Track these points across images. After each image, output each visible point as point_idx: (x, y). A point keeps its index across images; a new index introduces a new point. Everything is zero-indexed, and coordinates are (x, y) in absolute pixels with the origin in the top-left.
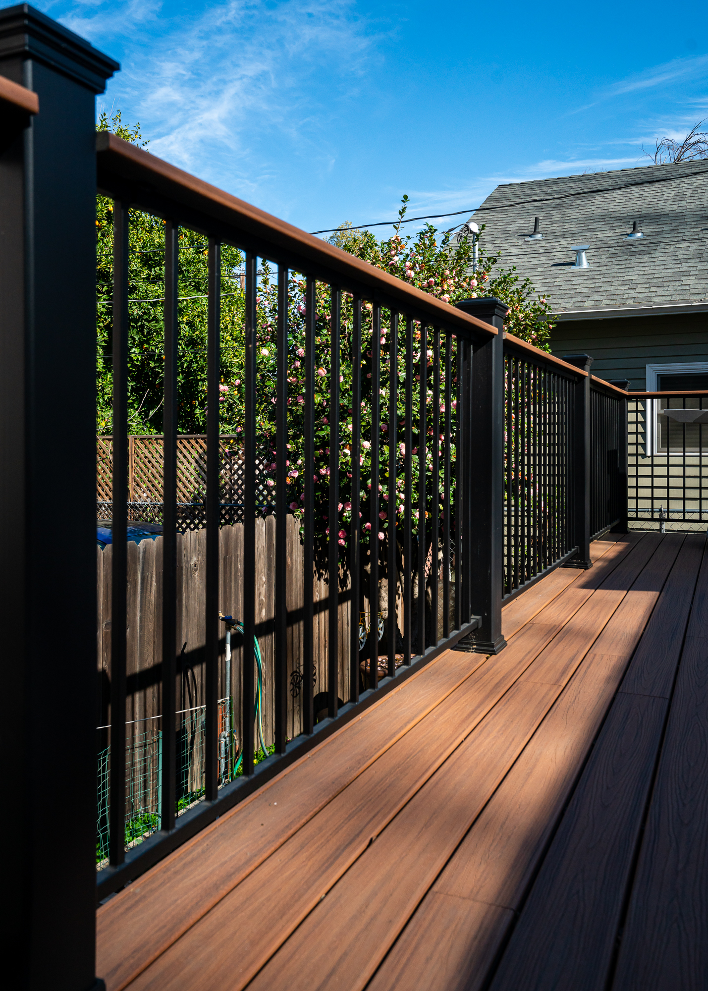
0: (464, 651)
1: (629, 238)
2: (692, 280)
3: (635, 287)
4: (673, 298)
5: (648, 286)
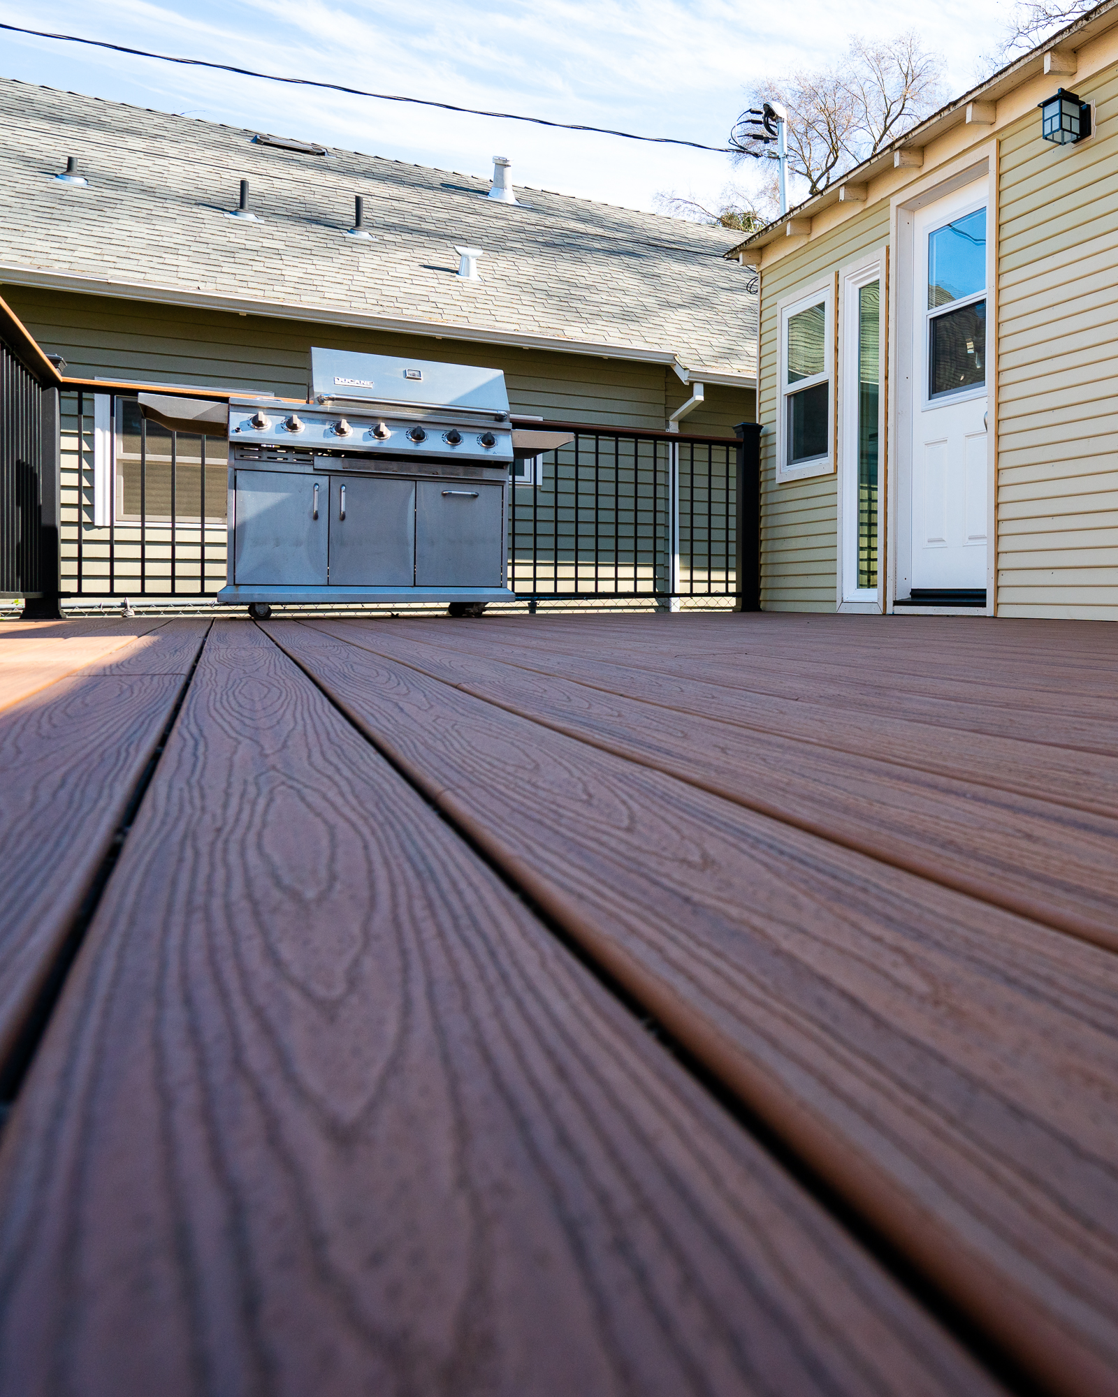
1: (57, 180)
2: (182, 261)
3: (72, 247)
4: (148, 277)
5: (98, 251)
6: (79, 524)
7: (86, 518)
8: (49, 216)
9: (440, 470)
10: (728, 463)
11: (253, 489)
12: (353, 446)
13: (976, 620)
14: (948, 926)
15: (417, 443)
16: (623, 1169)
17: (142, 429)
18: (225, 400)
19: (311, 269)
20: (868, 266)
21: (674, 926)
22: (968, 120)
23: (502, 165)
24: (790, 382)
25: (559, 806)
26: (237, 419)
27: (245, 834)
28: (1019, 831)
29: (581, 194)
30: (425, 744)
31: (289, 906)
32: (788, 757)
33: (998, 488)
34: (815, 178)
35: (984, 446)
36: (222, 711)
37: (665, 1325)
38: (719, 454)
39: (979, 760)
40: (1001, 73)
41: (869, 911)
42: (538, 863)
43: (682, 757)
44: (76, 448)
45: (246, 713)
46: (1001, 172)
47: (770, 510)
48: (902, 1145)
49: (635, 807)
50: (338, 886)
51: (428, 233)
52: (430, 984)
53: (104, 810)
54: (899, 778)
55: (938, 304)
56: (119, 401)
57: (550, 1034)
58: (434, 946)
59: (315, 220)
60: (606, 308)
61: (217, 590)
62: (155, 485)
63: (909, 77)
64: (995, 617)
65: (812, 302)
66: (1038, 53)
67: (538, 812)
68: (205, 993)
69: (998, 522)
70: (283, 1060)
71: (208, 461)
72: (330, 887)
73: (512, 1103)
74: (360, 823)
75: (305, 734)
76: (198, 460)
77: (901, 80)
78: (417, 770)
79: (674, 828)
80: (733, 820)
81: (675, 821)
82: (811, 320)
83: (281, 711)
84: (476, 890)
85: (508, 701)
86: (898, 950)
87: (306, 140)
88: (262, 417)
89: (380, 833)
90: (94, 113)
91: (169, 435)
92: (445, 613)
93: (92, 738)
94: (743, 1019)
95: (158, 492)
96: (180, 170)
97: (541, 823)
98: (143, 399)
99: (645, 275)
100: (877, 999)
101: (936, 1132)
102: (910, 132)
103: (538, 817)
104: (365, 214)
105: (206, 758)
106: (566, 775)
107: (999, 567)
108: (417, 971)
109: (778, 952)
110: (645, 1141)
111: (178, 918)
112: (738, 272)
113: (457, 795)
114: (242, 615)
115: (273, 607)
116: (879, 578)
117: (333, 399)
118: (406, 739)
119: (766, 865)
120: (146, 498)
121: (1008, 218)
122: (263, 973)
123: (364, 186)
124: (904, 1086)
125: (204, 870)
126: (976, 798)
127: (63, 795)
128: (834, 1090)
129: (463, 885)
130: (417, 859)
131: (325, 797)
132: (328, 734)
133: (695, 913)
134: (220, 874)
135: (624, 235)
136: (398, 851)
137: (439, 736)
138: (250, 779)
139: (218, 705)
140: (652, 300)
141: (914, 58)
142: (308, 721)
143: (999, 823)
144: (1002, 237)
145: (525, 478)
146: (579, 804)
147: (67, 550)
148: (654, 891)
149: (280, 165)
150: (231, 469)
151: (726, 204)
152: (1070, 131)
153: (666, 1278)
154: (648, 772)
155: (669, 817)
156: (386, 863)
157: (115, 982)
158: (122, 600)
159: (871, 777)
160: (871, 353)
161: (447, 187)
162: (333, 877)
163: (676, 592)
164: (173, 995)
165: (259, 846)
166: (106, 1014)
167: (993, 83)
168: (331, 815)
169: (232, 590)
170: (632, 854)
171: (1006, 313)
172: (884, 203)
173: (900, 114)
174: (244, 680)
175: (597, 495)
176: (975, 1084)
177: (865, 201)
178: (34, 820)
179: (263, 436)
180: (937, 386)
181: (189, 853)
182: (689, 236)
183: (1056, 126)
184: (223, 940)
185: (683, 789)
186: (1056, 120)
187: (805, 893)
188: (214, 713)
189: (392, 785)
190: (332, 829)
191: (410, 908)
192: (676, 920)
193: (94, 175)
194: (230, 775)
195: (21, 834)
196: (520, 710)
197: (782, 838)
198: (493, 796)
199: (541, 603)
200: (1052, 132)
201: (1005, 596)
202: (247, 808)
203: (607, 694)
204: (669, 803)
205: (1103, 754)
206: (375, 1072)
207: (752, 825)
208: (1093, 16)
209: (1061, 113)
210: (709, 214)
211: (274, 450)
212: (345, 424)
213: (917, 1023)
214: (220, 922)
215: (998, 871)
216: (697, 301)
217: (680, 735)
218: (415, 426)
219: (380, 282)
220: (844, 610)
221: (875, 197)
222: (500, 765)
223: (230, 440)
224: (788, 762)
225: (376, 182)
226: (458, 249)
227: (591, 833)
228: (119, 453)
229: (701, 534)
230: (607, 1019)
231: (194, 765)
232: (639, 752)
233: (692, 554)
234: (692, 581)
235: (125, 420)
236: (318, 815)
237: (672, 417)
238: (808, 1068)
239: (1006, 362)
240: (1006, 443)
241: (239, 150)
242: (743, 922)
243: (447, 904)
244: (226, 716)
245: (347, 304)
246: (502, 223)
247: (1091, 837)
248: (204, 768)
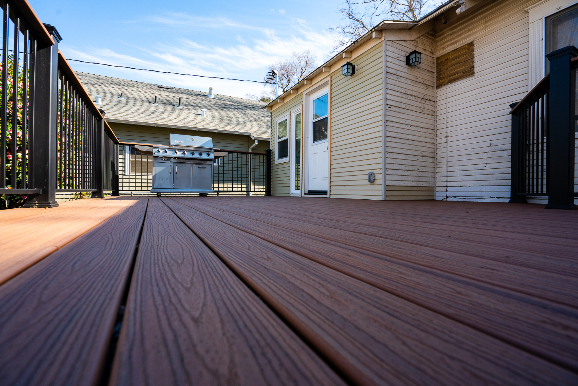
0: (30, 208)
1: (119, 98)
2: (143, 115)
3: (121, 113)
4: (136, 119)
5: (127, 114)
6: (123, 175)
7: (124, 174)
8: (117, 106)
9: (197, 162)
10: (263, 159)
11: (158, 166)
12: (179, 156)
13: (324, 198)
14: (331, 278)
15: (193, 155)
16: (261, 335)
17: (135, 153)
18: (152, 146)
19: (170, 115)
20: (298, 110)
21: (263, 274)
22: (323, 71)
23: (211, 89)
24: (278, 139)
25: (231, 243)
26: (155, 151)
27: (164, 247)
28: (345, 254)
29: (229, 95)
30: (199, 227)
31: (175, 264)
32: (284, 232)
33: (331, 165)
34: (284, 88)
35: (327, 154)
36: (154, 218)
37: (277, 375)
38: (261, 157)
39: (332, 235)
40: (332, 59)
41: (311, 273)
42: (229, 257)
43: (258, 232)
44: (122, 158)
45: (159, 218)
46: (332, 84)
47: (274, 171)
48: (330, 335)
49: (249, 244)
50: (185, 260)
51: (195, 106)
52: (209, 285)
53: (134, 240)
54: (312, 239)
55: (315, 119)
56: (131, 147)
57: (239, 300)
58: (208, 275)
59: (171, 104)
60: (235, 122)
61: (150, 190)
62: (137, 166)
63: (307, 61)
64: (330, 198)
65: (284, 119)
66: (341, 53)
67: (227, 244)
68: (161, 284)
69: (331, 174)
70: (180, 301)
71: (148, 160)
72: (184, 260)
73: (232, 316)
74: (187, 245)
75: (172, 224)
76: (146, 160)
77: (305, 63)
78: (198, 233)
79: (259, 249)
80: (273, 248)
81: (259, 248)
82: (283, 124)
83: (167, 218)
84: (216, 263)
85: (215, 217)
86: (319, 283)
87: (168, 86)
88: (160, 150)
89: (192, 248)
90: (126, 83)
91: (140, 154)
92: (198, 195)
93: (129, 223)
94: (284, 299)
95: (138, 167)
96: (143, 94)
97: (228, 247)
98: (135, 146)
99: (244, 114)
100: (317, 296)
101: (337, 332)
102: (309, 75)
103: (227, 245)
104: (181, 102)
105: (153, 228)
106: (232, 235)
107: (331, 185)
108: (206, 282)
109: (290, 282)
110: (265, 328)
111: (152, 266)
112: (266, 112)
113: (208, 239)
114: (155, 195)
115: (162, 193)
116: (300, 188)
117: (175, 146)
118: (194, 225)
119: (283, 260)
120: (136, 169)
121: (333, 96)
122: (173, 280)
123: (181, 96)
124: (327, 319)
125: (156, 255)
126: (333, 245)
127: (125, 236)
128: (309, 319)
129: (213, 261)
130: (201, 254)
131: (179, 238)
132: (177, 224)
133: (268, 271)
134: (160, 256)
135: (239, 104)
136: (197, 252)
137: (202, 225)
138: (163, 234)
139: (153, 216)
140: (245, 120)
141: (309, 56)
142: (173, 220)
143: (340, 251)
144: (332, 101)
145: (216, 163)
146: (236, 243)
147: (120, 180)
148: (257, 265)
149: (163, 92)
150: (153, 162)
151: (262, 96)
152: (350, 73)
153: (276, 363)
154: (251, 235)
155: (258, 247)
156: (195, 255)
157: (142, 280)
158: (131, 192)
159: (305, 238)
160: (298, 131)
161: (199, 95)
162: (184, 258)
163: (251, 191)
164: (154, 284)
165: (167, 250)
166: (141, 287)
167: (330, 61)
168: (181, 243)
169: (153, 190)
170: (251, 256)
171: (333, 120)
172: (302, 94)
173: (305, 71)
174: (158, 211)
175: (233, 167)
176: (345, 320)
177: (297, 93)
178: (120, 241)
179: (160, 154)
180: (315, 139)
181: (152, 251)
182: (254, 104)
183: (346, 72)
184: (163, 271)
185: (260, 240)
186: (346, 70)
187: (294, 268)
188: (152, 218)
189: (193, 237)
190: (182, 246)
191: (202, 266)
192: (264, 273)
193: (126, 97)
194: (158, 233)
195: (118, 245)
196: (219, 219)
197: (286, 253)
198: (216, 240)
199: (220, 193)
200: (345, 73)
201: (332, 192)
202: (163, 240)
203: (239, 216)
204: (257, 243)
205: (364, 234)
206: (200, 306)
207: (278, 249)
208: (356, 42)
209: (347, 68)
210: (258, 98)
211: (162, 157)
212: (177, 151)
213: (328, 303)
214: (161, 268)
215: (342, 264)
216: (256, 120)
217: (257, 226)
218: (192, 151)
219: (184, 118)
220: (291, 195)
221: (299, 92)
222: (217, 232)
223: (153, 155)
224: (284, 234)
225: (183, 95)
226: (201, 109)
227: (240, 250)
228: (131, 159)
229: (257, 177)
230: (251, 297)
231: (151, 230)
232: (248, 230)
233: (255, 182)
234: (255, 188)
235: (132, 151)
236: (178, 243)
237: (250, 148)
238: (302, 312)
239: (333, 133)
240: (333, 154)
241: (155, 89)
242: (280, 274)
243: (210, 266)
244: (155, 219)
245: (177, 123)
246: (211, 103)
247: (365, 256)
248: (153, 231)
